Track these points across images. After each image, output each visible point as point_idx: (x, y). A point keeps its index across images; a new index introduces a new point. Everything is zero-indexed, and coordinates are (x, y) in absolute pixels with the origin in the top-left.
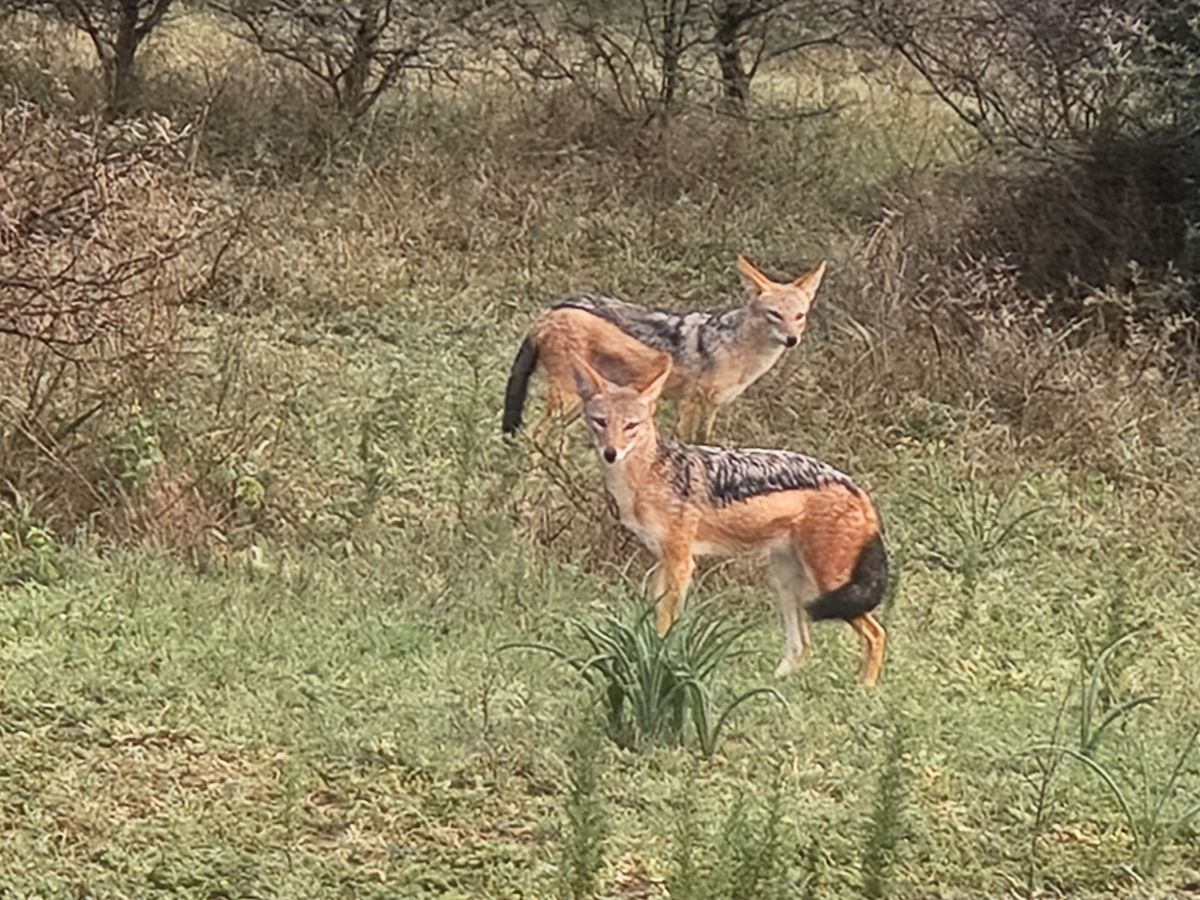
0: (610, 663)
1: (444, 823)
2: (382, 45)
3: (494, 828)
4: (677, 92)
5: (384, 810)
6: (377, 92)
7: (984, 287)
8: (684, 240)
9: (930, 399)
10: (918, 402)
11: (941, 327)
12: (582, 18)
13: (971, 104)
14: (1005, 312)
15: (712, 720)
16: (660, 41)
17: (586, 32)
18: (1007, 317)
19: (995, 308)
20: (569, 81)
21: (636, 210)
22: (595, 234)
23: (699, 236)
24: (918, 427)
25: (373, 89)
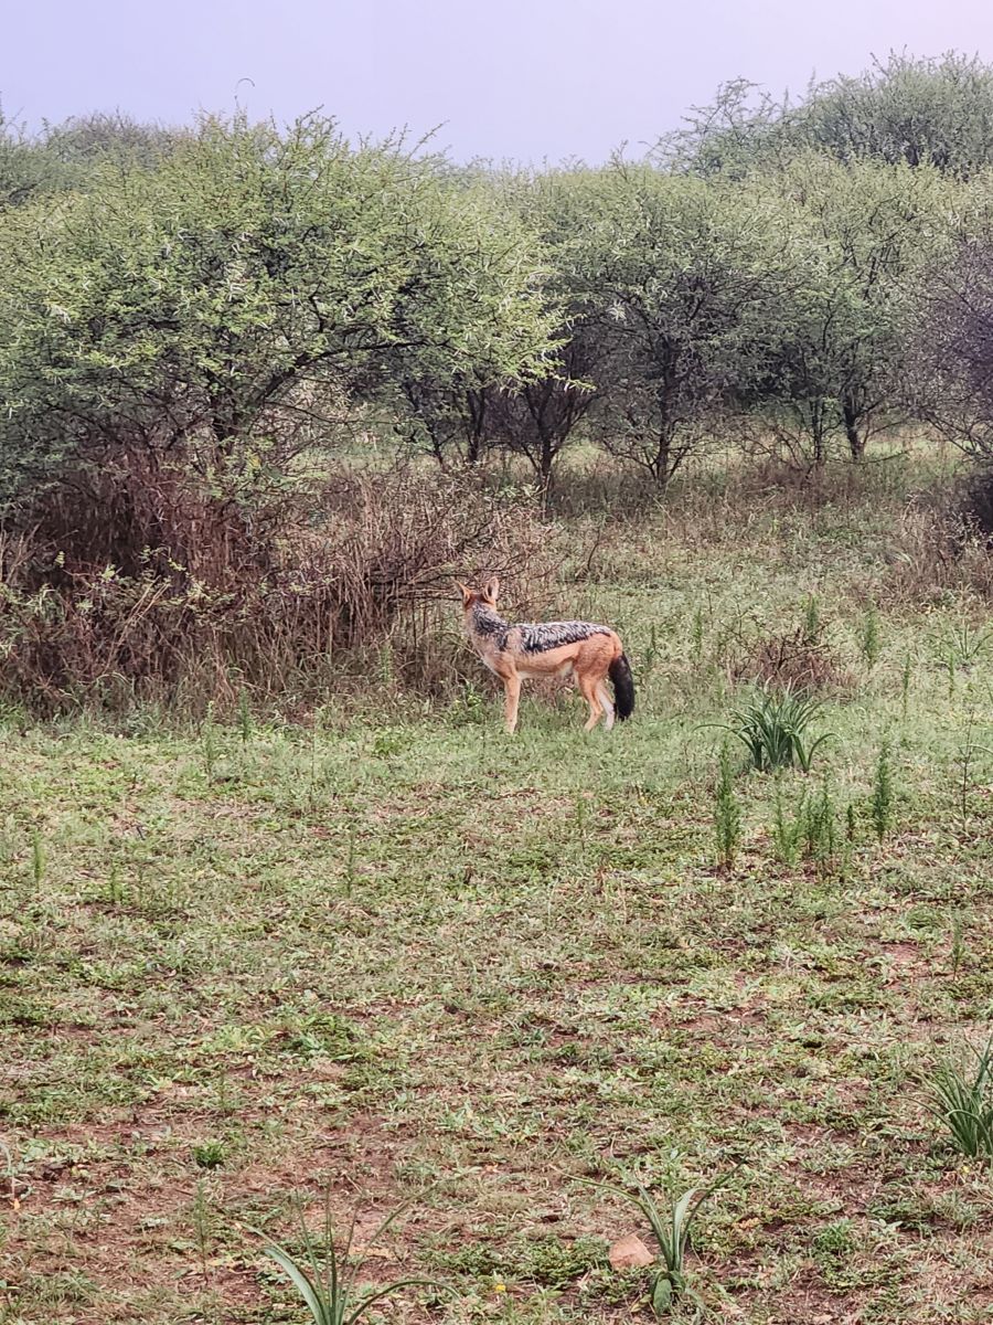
0: (752, 729)
1: (668, 818)
2: (672, 445)
3: (693, 819)
4: (822, 453)
5: (636, 815)
6: (673, 470)
7: (963, 528)
8: (829, 526)
9: (942, 587)
10: (934, 589)
11: (944, 550)
12: (770, 423)
13: (968, 444)
14: (974, 540)
15: (806, 751)
16: (811, 430)
17: (774, 429)
18: (976, 542)
19: (969, 539)
20: (769, 454)
21: (805, 514)
22: (784, 528)
23: (837, 523)
24: (937, 601)
25: (671, 468)
